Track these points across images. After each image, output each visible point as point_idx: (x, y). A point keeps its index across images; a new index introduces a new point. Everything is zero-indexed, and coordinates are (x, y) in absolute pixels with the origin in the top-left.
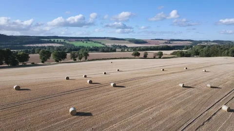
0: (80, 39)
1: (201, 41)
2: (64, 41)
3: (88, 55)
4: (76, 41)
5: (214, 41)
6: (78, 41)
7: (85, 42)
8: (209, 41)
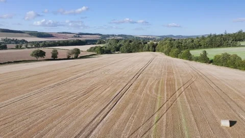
8: (116, 35)
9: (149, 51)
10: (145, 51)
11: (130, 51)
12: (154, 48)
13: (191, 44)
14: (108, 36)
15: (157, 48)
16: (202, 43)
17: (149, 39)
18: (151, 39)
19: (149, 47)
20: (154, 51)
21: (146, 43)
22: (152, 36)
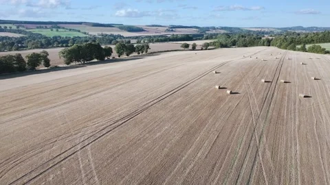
0: (44, 26)
1: (208, 28)
2: (18, 27)
3: (148, 47)
4: (38, 28)
5: (222, 28)
6: (41, 27)
7: (54, 30)
8: (218, 28)
9: (264, 45)
10: (260, 45)
11: (245, 46)
12: (269, 43)
13: (304, 39)
14: (208, 29)
15: (271, 43)
16: (315, 38)
17: (263, 33)
18: (267, 33)
19: (264, 42)
20: (269, 46)
21: (260, 38)
22: (268, 28)
